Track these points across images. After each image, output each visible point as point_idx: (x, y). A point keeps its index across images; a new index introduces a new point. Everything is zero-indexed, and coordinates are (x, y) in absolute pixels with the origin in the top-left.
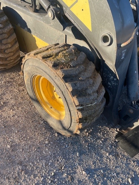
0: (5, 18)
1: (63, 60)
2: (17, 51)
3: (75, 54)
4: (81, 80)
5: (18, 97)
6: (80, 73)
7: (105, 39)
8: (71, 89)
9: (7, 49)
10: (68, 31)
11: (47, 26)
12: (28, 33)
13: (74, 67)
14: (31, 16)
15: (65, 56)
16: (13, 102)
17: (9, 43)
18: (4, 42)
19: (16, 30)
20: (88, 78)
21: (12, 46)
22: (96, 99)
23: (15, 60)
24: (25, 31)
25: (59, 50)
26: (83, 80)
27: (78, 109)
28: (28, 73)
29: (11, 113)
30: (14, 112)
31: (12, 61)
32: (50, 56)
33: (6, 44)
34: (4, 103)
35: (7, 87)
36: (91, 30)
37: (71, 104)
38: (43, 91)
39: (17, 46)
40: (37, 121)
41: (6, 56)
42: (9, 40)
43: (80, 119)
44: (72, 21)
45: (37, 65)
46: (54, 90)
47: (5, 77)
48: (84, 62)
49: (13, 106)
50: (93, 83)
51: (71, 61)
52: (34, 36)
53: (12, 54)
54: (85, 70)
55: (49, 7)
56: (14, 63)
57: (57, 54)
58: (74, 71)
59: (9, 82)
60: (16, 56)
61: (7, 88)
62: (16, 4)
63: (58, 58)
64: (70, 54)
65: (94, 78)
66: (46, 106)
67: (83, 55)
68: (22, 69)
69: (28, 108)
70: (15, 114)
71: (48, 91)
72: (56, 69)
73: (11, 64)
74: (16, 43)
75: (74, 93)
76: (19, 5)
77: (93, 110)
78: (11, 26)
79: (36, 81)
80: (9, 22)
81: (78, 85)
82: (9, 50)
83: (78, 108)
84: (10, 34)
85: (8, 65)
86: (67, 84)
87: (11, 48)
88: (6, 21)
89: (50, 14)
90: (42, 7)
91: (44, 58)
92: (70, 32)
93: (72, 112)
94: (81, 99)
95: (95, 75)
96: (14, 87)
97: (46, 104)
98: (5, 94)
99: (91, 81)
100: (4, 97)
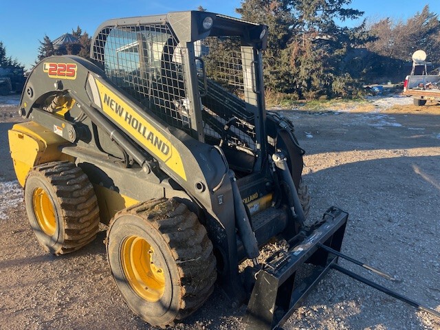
0: (84, 177)
1: (160, 211)
2: (95, 219)
3: (174, 205)
4: (180, 231)
5: (92, 289)
6: (178, 224)
7: (199, 186)
8: (168, 240)
9: (82, 217)
10: (166, 183)
11: (142, 181)
12: (115, 192)
13: (171, 217)
14: (122, 172)
15: (161, 208)
16: (84, 296)
17: (86, 209)
18: (80, 207)
19: (97, 191)
20: (189, 228)
21: (90, 212)
22: (201, 254)
23: (91, 233)
24: (110, 191)
25: (155, 203)
26: (182, 231)
27: (178, 264)
28: (117, 237)
29: (83, 311)
30: (88, 310)
31: (86, 235)
32: (146, 209)
33: (83, 210)
34: (70, 299)
35: (75, 277)
36: (186, 179)
37: (170, 260)
38: (135, 265)
39: (97, 211)
40: (123, 318)
41: (79, 227)
42: (88, 205)
43: (182, 279)
44: (168, 173)
45: (129, 222)
46: (151, 261)
47: (70, 264)
48: (184, 213)
49: (86, 302)
50: (195, 234)
51: (168, 212)
52: (123, 196)
53: (89, 224)
54: (184, 221)
55: (144, 162)
56: (87, 238)
57: (153, 207)
58: (171, 222)
59: (77, 270)
60: (93, 227)
61: (75, 279)
62: (103, 160)
63: (153, 210)
64: (168, 205)
65: (197, 229)
66: (139, 287)
67: (182, 207)
68: (107, 235)
69: (110, 303)
70: (89, 312)
71: (141, 264)
72: (152, 221)
73: (84, 240)
74: (95, 207)
75: (172, 244)
76: (107, 161)
77: (198, 268)
78: (91, 186)
79: (126, 249)
80: (89, 181)
81: (177, 235)
82: (85, 219)
83: (178, 262)
84: (89, 197)
85: (80, 241)
86: (164, 235)
87: (87, 215)
88: (85, 181)
89: (145, 169)
90: (135, 162)
91: (138, 212)
92: (168, 184)
93: (172, 272)
94: (180, 251)
95: (198, 226)
96: (86, 277)
97: (138, 284)
98: (71, 287)
99: (193, 232)
100: (71, 291)
